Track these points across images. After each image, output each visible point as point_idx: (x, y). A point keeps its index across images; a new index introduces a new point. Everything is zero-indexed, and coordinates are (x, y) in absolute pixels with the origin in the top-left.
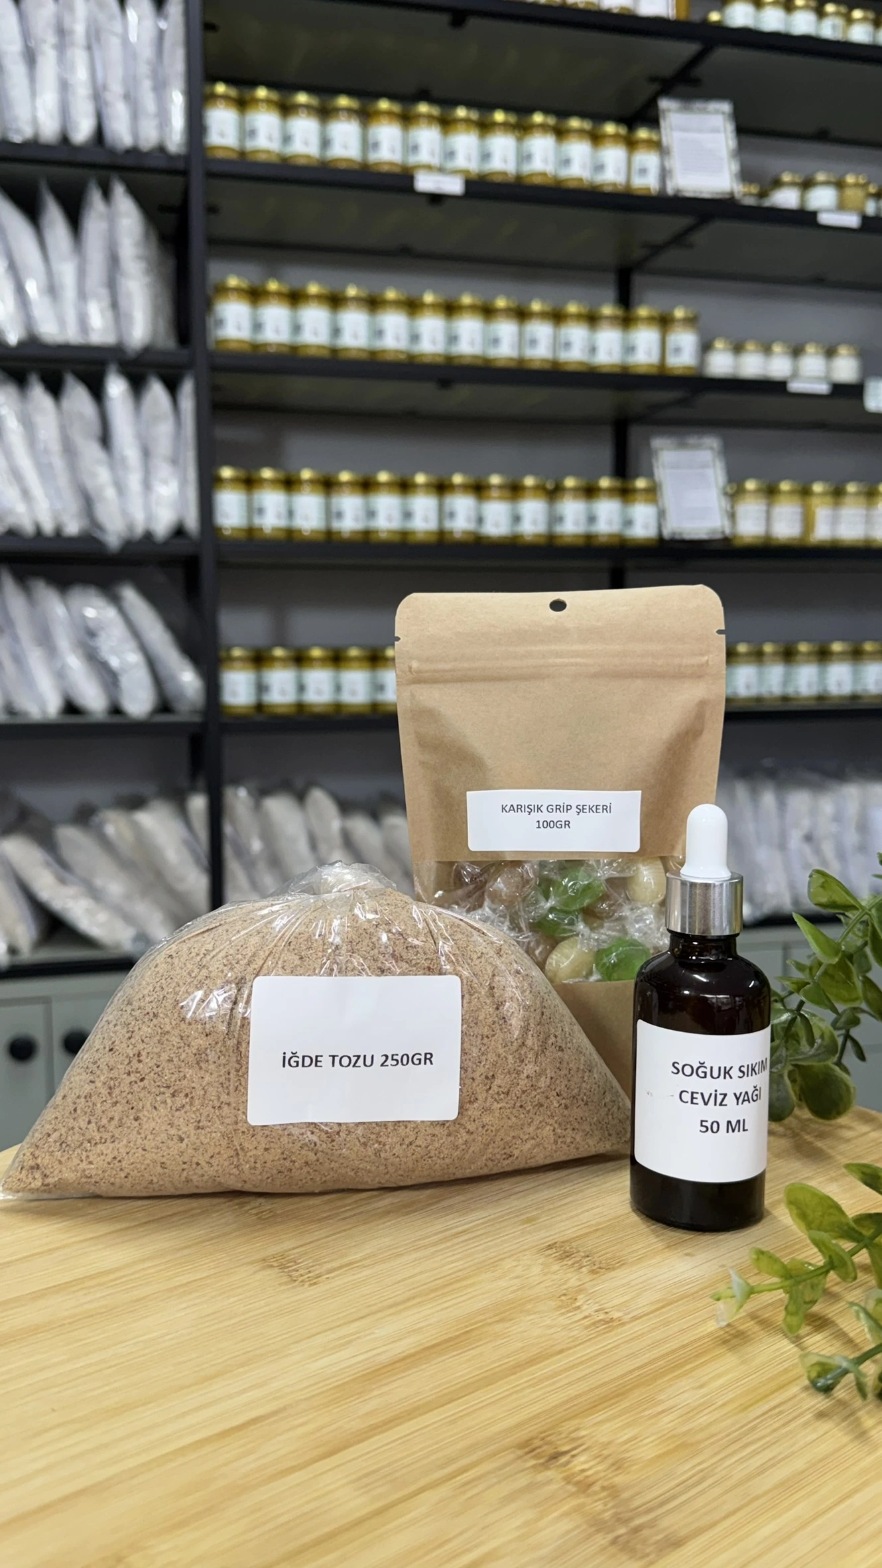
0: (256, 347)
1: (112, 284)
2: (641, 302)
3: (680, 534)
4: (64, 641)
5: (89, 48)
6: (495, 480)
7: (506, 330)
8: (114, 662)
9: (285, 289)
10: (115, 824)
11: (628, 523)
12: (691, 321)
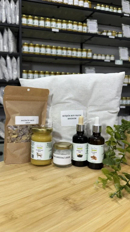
0: (29, 53)
1: (8, 43)
2: (84, 48)
5: (5, 9)
7: (65, 51)
9: (33, 45)
12: (91, 51)
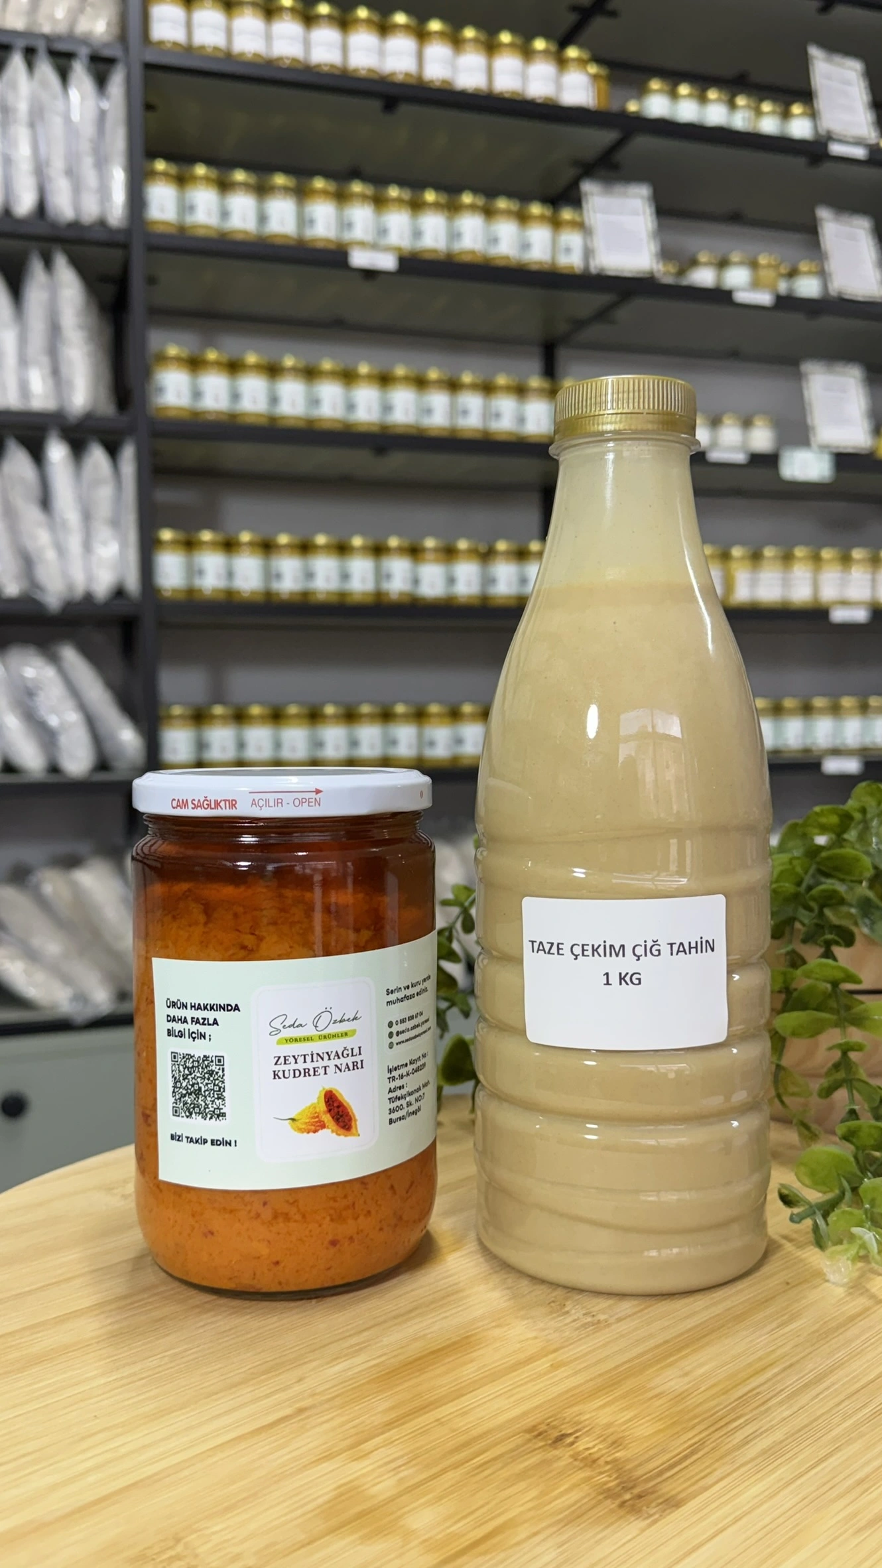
0: (195, 414)
1: (53, 352)
2: (565, 375)
4: (2, 702)
5: (32, 125)
6: (430, 543)
7: (439, 400)
8: (53, 721)
9: (225, 358)
10: (52, 883)
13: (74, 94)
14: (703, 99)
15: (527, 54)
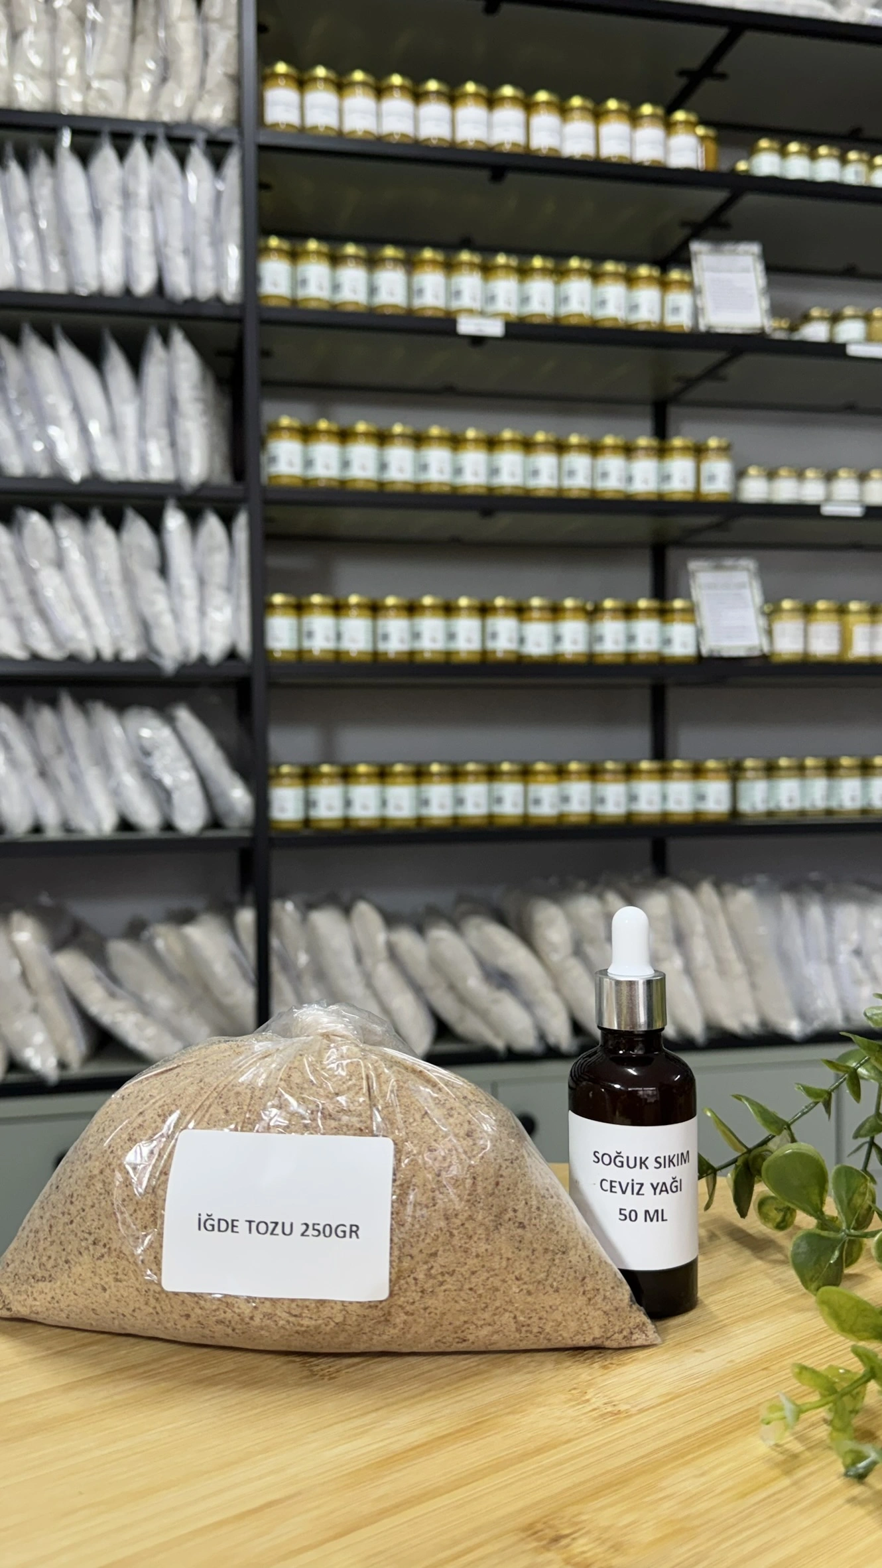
0: (306, 481)
1: (171, 425)
2: (677, 434)
3: (719, 652)
4: (120, 762)
5: (152, 208)
6: (536, 602)
7: (545, 462)
8: (168, 780)
9: (334, 427)
10: (165, 938)
11: (667, 641)
12: (725, 450)
13: (192, 177)
14: (813, 156)
15: (634, 119)
